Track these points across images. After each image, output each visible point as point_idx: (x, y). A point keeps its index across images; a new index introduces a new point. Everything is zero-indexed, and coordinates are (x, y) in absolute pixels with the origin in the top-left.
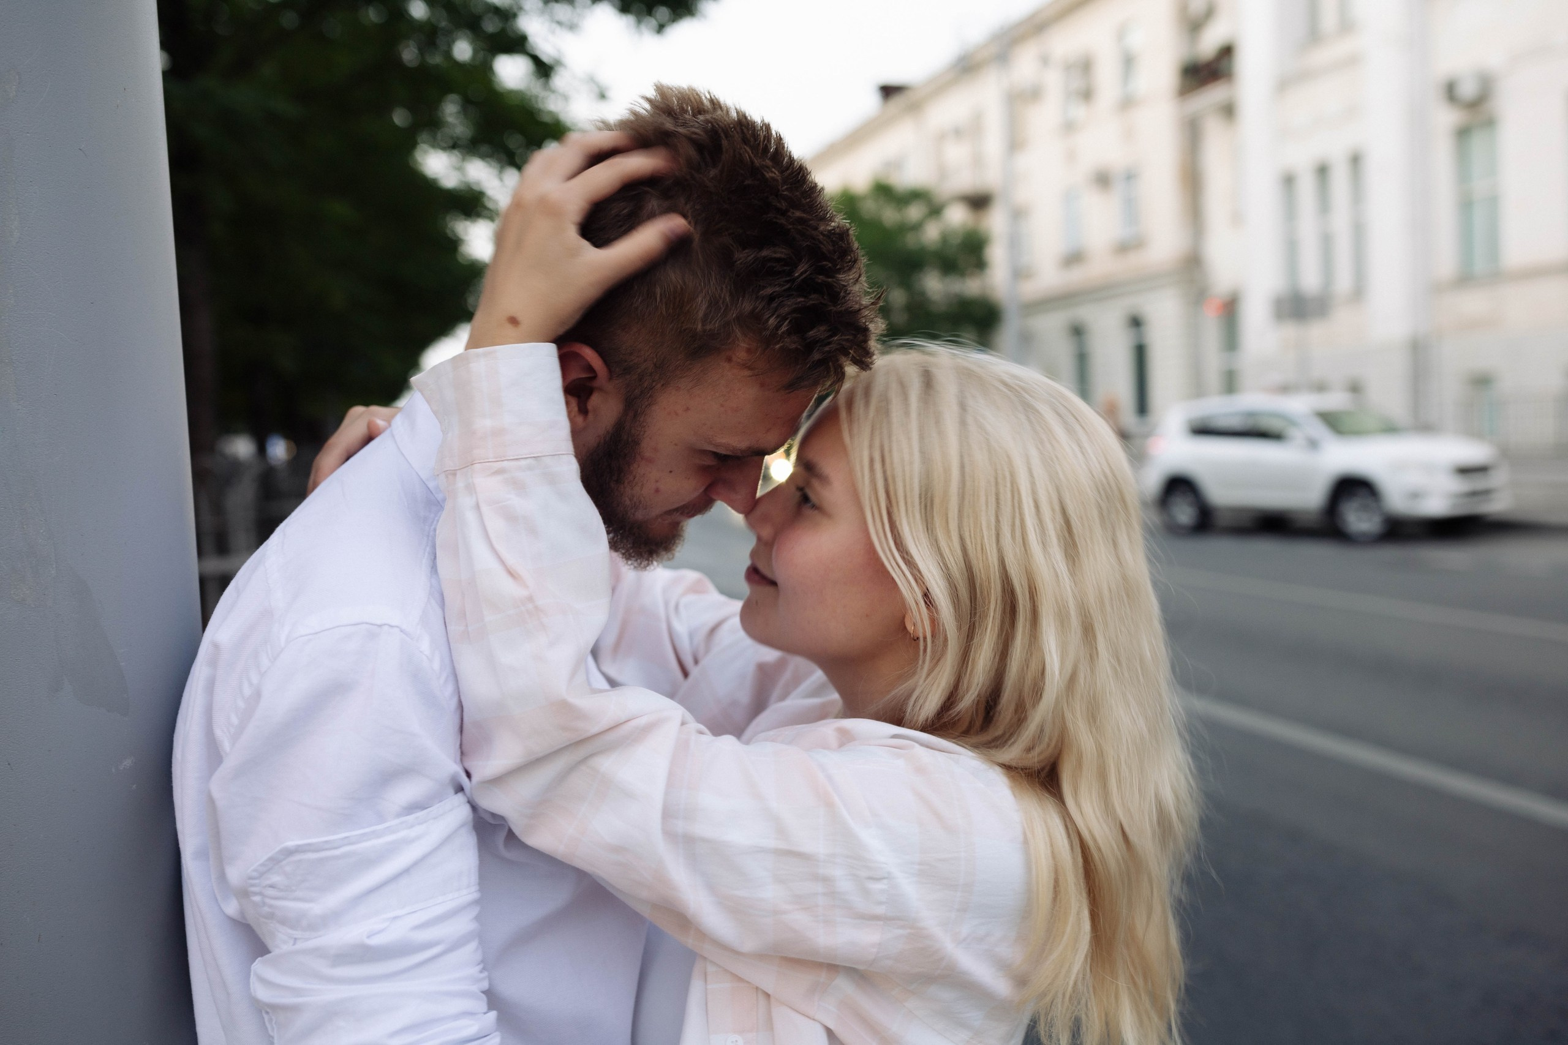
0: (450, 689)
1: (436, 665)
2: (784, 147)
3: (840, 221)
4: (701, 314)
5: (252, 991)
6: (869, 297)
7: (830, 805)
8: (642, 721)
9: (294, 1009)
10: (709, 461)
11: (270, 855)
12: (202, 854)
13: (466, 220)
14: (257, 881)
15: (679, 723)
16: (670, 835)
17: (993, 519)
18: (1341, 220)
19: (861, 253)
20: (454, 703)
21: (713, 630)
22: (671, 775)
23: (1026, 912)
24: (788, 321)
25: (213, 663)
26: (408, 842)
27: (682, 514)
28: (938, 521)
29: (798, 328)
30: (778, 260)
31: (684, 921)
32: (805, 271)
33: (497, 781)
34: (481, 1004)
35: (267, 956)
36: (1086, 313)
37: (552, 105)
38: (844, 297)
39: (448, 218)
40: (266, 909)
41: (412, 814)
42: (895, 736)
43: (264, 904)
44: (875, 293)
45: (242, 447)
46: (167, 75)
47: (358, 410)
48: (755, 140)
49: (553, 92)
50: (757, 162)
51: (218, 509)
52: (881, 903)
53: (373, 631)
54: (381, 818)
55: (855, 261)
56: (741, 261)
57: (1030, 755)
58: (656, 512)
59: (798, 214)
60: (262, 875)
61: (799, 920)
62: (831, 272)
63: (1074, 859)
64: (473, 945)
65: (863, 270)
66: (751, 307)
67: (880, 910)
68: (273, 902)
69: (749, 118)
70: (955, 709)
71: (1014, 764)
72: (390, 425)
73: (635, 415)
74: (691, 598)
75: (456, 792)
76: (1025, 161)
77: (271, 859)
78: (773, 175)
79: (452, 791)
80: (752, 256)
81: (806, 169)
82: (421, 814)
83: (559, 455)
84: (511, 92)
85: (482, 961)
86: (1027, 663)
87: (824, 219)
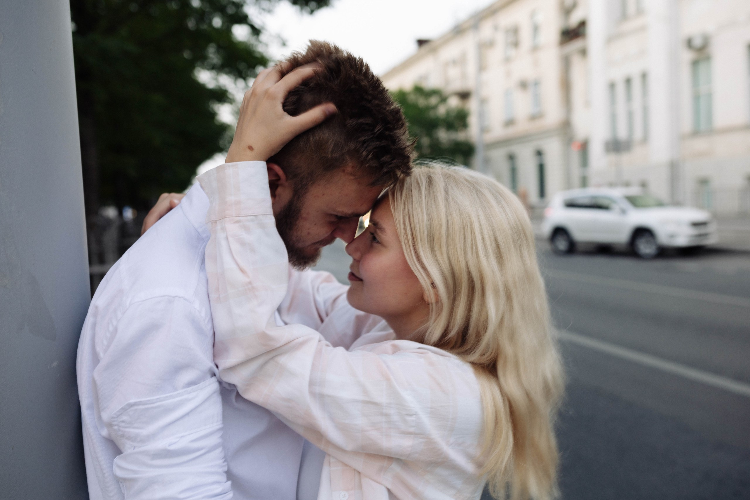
0: (209, 326)
1: (203, 314)
2: (369, 70)
3: (396, 105)
4: (330, 150)
5: (114, 472)
6: (409, 142)
7: (388, 380)
8: (300, 340)
9: (133, 480)
10: (333, 219)
11: (122, 406)
12: (90, 407)
13: (219, 103)
14: (116, 419)
15: (318, 341)
16: (313, 394)
17: (462, 245)
18: (637, 105)
19: (406, 121)
20: (211, 333)
21: (335, 300)
22: (313, 365)
23: (482, 432)
24: (371, 153)
25: (95, 315)
26: (188, 400)
27: (320, 244)
28: (436, 247)
29: (377, 157)
30: (367, 124)
31: (320, 435)
32: (379, 130)
33: (232, 368)
34: (224, 478)
35: (121, 455)
36: (516, 149)
37: (260, 49)
38: (398, 142)
39: (210, 103)
40: (120, 433)
41: (190, 387)
42: (419, 348)
43: (119, 430)
44: (412, 140)
45: (111, 212)
46: (74, 34)
47: (165, 195)
48: (356, 67)
49: (261, 42)
50: (357, 77)
51: (100, 242)
52: (413, 427)
53: (171, 300)
54: (175, 389)
55: (403, 124)
56: (349, 124)
57: (483, 357)
58: (308, 243)
59: (376, 102)
60: (118, 416)
61: (374, 435)
62: (393, 129)
63: (505, 406)
64: (219, 450)
65: (407, 128)
66: (354, 146)
67: (412, 430)
68: (123, 429)
69: (352, 56)
70: (448, 337)
71: (475, 362)
72: (180, 202)
73: (298, 198)
74: (324, 285)
75: (212, 376)
76: (486, 76)
77: (122, 409)
78: (365, 84)
79: (209, 376)
80: (355, 122)
81: (380, 81)
82: (194, 387)
83: (266, 215)
84: (240, 43)
85: (225, 457)
86: (480, 314)
87: (389, 104)
